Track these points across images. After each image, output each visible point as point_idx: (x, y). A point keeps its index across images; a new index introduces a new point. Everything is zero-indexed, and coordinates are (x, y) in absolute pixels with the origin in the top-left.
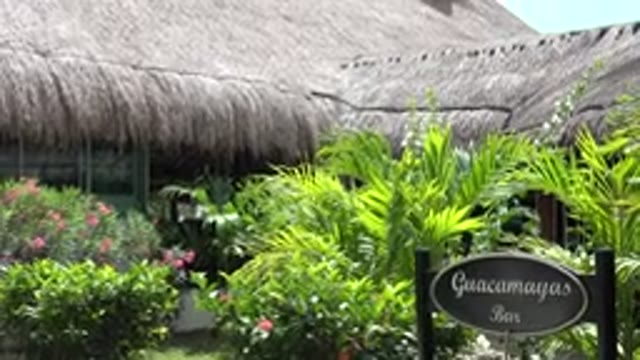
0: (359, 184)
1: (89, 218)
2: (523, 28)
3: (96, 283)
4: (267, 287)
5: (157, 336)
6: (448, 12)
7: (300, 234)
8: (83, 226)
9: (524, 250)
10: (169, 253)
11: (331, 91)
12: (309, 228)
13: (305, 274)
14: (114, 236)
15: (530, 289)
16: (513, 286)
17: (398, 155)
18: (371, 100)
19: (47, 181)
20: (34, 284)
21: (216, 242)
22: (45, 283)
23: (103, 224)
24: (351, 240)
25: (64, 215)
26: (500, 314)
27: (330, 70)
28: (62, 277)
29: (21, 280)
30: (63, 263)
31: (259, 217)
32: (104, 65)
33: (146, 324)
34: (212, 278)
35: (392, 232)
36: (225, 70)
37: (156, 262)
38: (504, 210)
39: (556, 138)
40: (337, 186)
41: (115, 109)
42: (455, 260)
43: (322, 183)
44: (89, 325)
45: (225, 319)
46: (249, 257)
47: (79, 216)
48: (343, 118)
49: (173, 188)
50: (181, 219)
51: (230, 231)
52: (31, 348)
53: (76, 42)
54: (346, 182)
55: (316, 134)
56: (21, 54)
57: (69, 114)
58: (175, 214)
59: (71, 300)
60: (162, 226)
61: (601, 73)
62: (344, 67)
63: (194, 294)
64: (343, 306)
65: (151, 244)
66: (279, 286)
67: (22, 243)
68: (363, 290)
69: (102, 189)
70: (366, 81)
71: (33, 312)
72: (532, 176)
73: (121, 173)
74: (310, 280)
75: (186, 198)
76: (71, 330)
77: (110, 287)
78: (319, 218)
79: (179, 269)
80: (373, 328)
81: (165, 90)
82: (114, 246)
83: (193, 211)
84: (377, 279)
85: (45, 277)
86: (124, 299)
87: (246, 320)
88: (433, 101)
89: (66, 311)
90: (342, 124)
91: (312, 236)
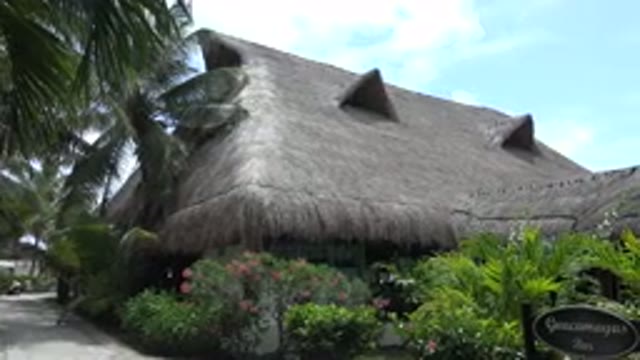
0: (484, 262)
1: (332, 281)
2: (579, 169)
3: (337, 317)
4: (431, 322)
5: (369, 349)
6: (532, 162)
7: (451, 291)
8: (331, 285)
9: (591, 304)
10: (376, 301)
11: (466, 209)
12: (456, 288)
13: (454, 314)
14: (345, 291)
15: (598, 329)
16: (588, 327)
17: (506, 246)
18: (489, 213)
19: (311, 261)
20: (304, 316)
21: (402, 295)
22: (311, 316)
23: (340, 283)
24: (480, 294)
25: (320, 279)
26: (579, 344)
27: (465, 197)
28: (319, 312)
29: (298, 314)
30: (320, 305)
31: (427, 281)
32: (341, 199)
33: (364, 341)
34: (400, 316)
35: (506, 290)
36: (404, 198)
37: (369, 306)
38: (576, 279)
39: (608, 234)
40: (471, 264)
41: (347, 222)
42: (545, 310)
43: (464, 262)
44: (333, 340)
45: (409, 340)
46: (420, 304)
47: (327, 280)
48: (472, 223)
49: (377, 265)
50: (381, 281)
51: (411, 288)
52: (303, 352)
53: (326, 187)
54: (476, 261)
55: (457, 235)
56: (299, 195)
57: (322, 224)
58: (378, 279)
59: (324, 326)
60: (372, 286)
61: (634, 194)
62: (472, 196)
63: (389, 326)
64: (478, 335)
65: (365, 295)
66: (439, 322)
67: (299, 294)
68: (489, 326)
69: (342, 264)
70: (484, 203)
71: (304, 332)
72: (594, 259)
73: (349, 255)
74: (457, 319)
75: (384, 270)
76: (324, 343)
77: (344, 319)
78: (462, 283)
79: (382, 309)
80: (498, 349)
81: (372, 209)
82: (346, 296)
83: (388, 277)
84: (498, 320)
85: (309, 311)
86: (351, 326)
87: (421, 341)
88: (527, 213)
89: (321, 331)
90: (472, 227)
91: (456, 292)
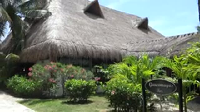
0: (131, 65)
2: (162, 36)
3: (82, 84)
4: (114, 85)
5: (93, 93)
6: (147, 33)
7: (120, 75)
9: (163, 78)
10: (96, 78)
11: (126, 48)
12: (121, 74)
13: (121, 82)
14: (86, 75)
15: (165, 86)
16: (161, 85)
17: (138, 60)
18: (134, 49)
19: (74, 65)
20: (71, 83)
21: (104, 76)
22: (74, 83)
23: (84, 73)
24: (129, 76)
25: (77, 71)
26: (159, 91)
27: (125, 44)
28: (77, 82)
29: (70, 83)
30: (77, 80)
31: (112, 72)
32: (84, 44)
33: (91, 91)
34: (103, 83)
35: (137, 74)
36: (105, 44)
37: (93, 80)
38: (159, 70)
39: (169, 56)
40: (127, 66)
41: (86, 52)
42: (149, 80)
43: (124, 65)
45: (106, 91)
46: (110, 79)
47: (80, 71)
49: (96, 66)
50: (98, 72)
51: (107, 74)
53: (79, 40)
54: (128, 65)
55: (123, 57)
56: (70, 43)
57: (78, 53)
58: (96, 71)
59: (78, 87)
60: (94, 73)
61: (178, 44)
62: (128, 44)
63: (100, 86)
64: (128, 88)
65: (92, 76)
66: (116, 84)
67: (70, 76)
68: (132, 85)
69: (84, 66)
70: (132, 47)
71: (71, 88)
72: (165, 64)
73: (87, 63)
74: (122, 83)
75: (99, 68)
76: (78, 92)
77: (85, 84)
78: (123, 72)
79: (97, 81)
80: (134, 93)
81: (95, 48)
82: (86, 77)
83: (100, 70)
84: (134, 83)
85: (73, 82)
86: (87, 87)
87: (110, 91)
88: (145, 50)
90: (127, 54)
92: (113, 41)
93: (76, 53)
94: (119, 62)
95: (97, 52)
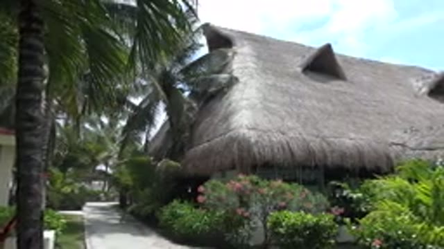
0: (416, 181)
1: (301, 194)
3: (305, 220)
4: (376, 225)
5: (330, 243)
7: (390, 203)
8: (300, 198)
10: (333, 209)
11: (401, 142)
12: (395, 201)
13: (394, 220)
14: (311, 202)
17: (434, 169)
18: (421, 143)
19: (285, 181)
20: (282, 220)
21: (353, 205)
22: (286, 219)
23: (307, 196)
24: (414, 206)
25: (293, 194)
27: (399, 133)
28: (292, 217)
29: (278, 218)
30: (292, 212)
31: (372, 196)
32: (305, 136)
33: (325, 238)
34: (353, 221)
35: (434, 203)
36: (353, 135)
37: (328, 214)
40: (406, 183)
41: (310, 153)
43: (399, 182)
45: (359, 239)
46: (367, 213)
47: (297, 194)
48: (407, 153)
49: (333, 183)
50: (337, 196)
51: (359, 201)
52: (282, 245)
53: (295, 129)
54: (410, 180)
55: (395, 162)
56: (275, 134)
57: (292, 154)
58: (334, 194)
59: (296, 227)
60: (330, 199)
62: (406, 132)
63: (344, 228)
64: (414, 236)
65: (326, 205)
66: (383, 226)
67: (277, 204)
68: (422, 228)
69: (307, 183)
70: (417, 137)
71: (282, 230)
73: (312, 177)
74: (397, 223)
75: (339, 187)
76: (296, 239)
77: (311, 222)
78: (399, 196)
79: (338, 215)
81: (329, 144)
82: (311, 206)
83: (342, 192)
84: (429, 224)
85: (286, 217)
86: (316, 227)
87: (369, 239)
89: (294, 231)
90: (407, 155)
91: (395, 203)
92: (369, 128)
93: (289, 155)
94: (386, 174)
95: (333, 152)
